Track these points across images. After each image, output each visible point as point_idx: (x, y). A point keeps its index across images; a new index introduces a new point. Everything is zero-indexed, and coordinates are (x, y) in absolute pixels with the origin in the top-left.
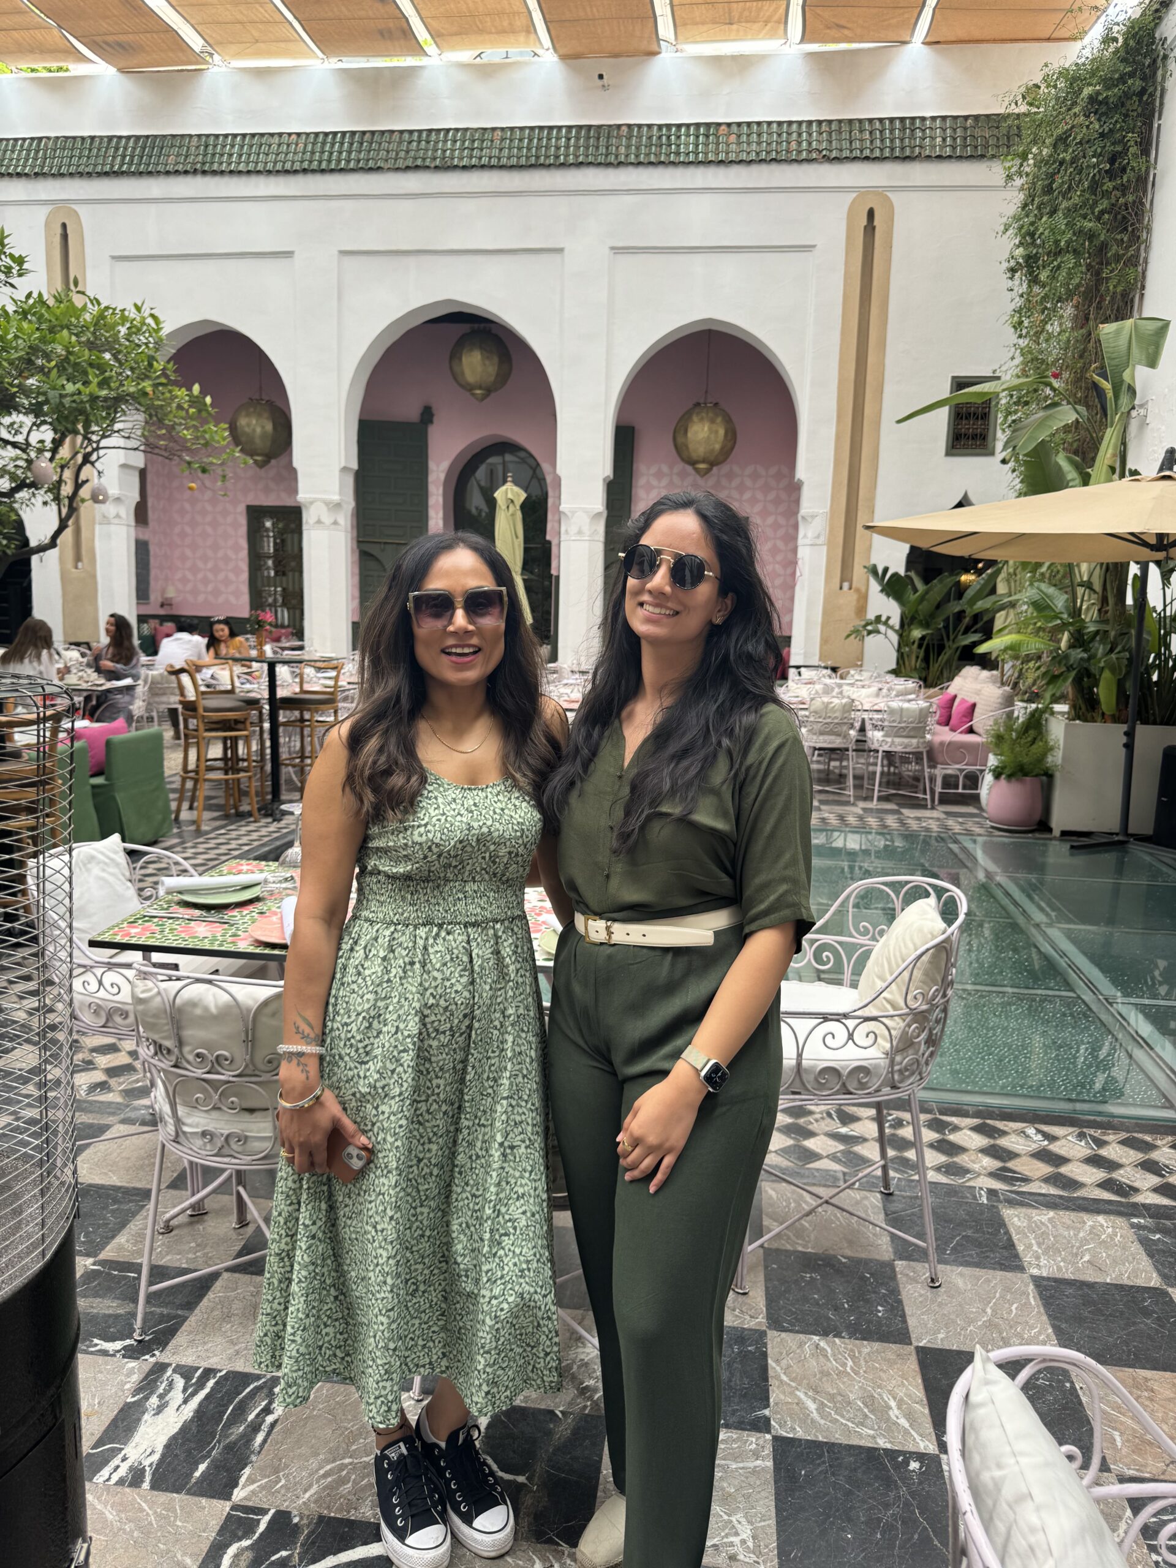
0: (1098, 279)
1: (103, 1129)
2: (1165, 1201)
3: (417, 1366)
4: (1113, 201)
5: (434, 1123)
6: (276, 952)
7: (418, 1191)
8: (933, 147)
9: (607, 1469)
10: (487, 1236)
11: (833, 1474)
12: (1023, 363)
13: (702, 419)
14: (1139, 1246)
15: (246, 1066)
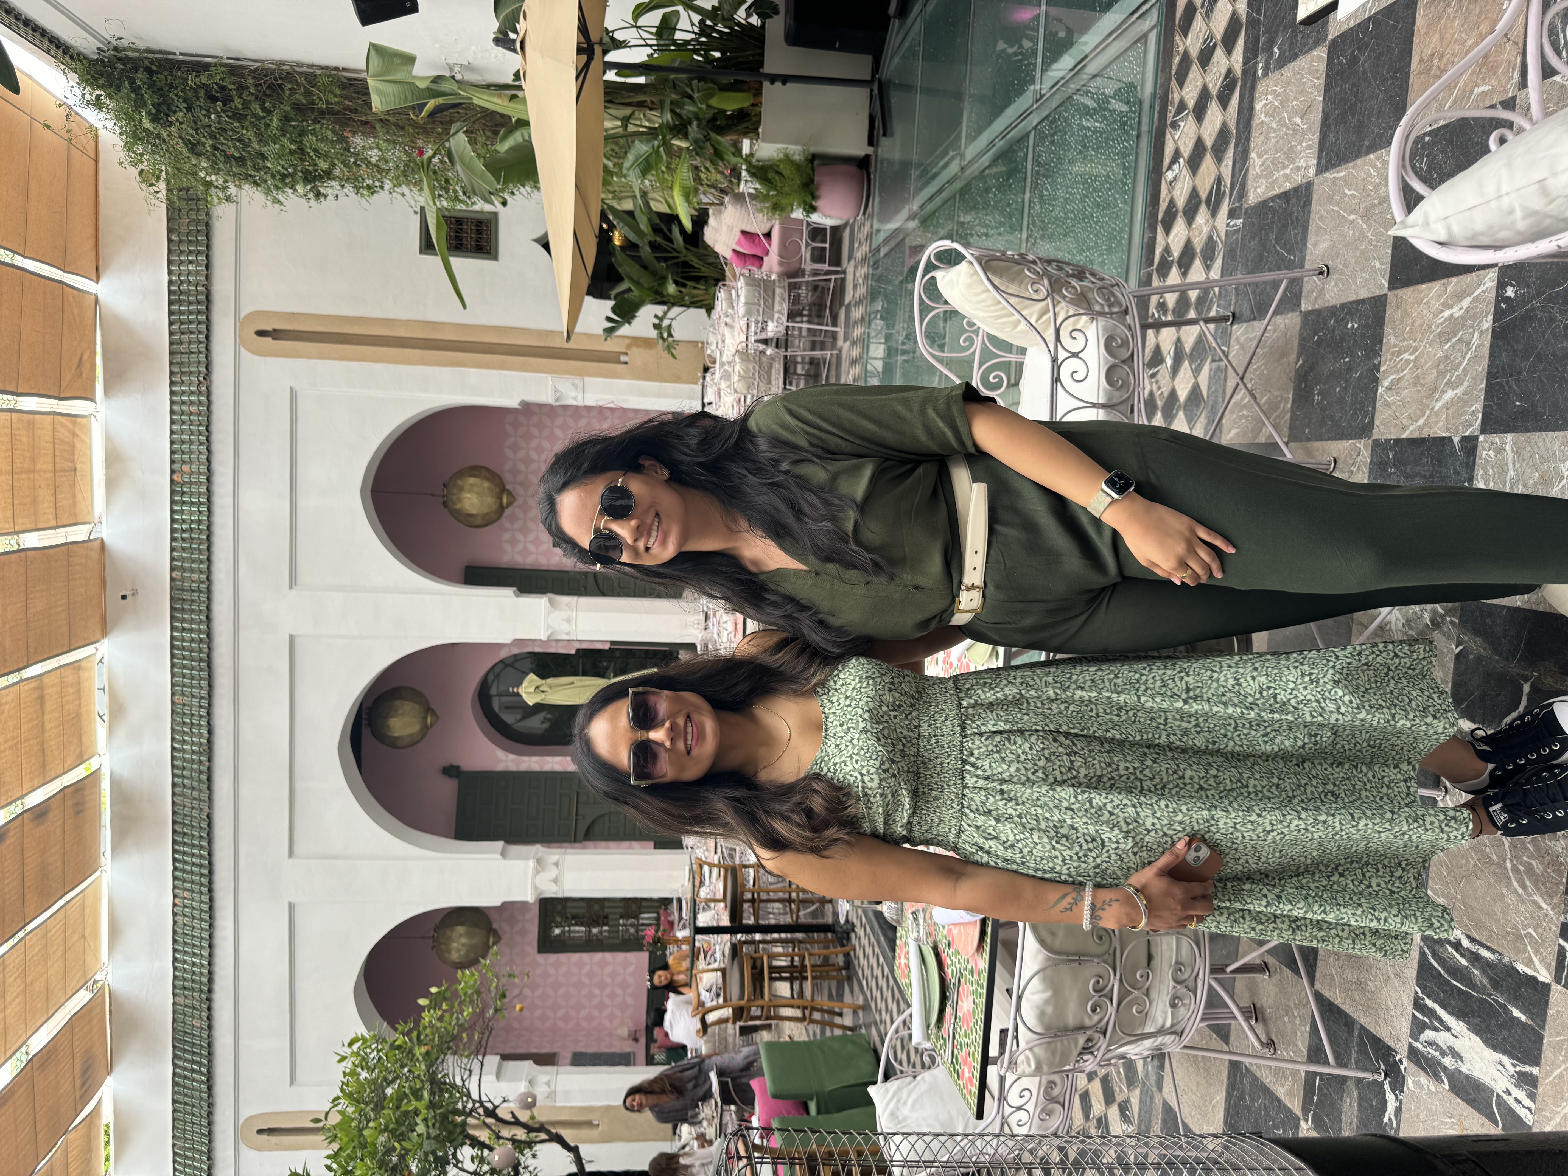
0: (329, 112)
1: (1168, 1110)
2: (1241, 43)
3: (1408, 794)
4: (252, 98)
5: (1164, 774)
6: (989, 930)
7: (1232, 790)
8: (197, 273)
9: (1517, 601)
10: (1276, 716)
11: (1520, 373)
12: (408, 185)
13: (460, 500)
14: (1286, 68)
15: (1105, 962)
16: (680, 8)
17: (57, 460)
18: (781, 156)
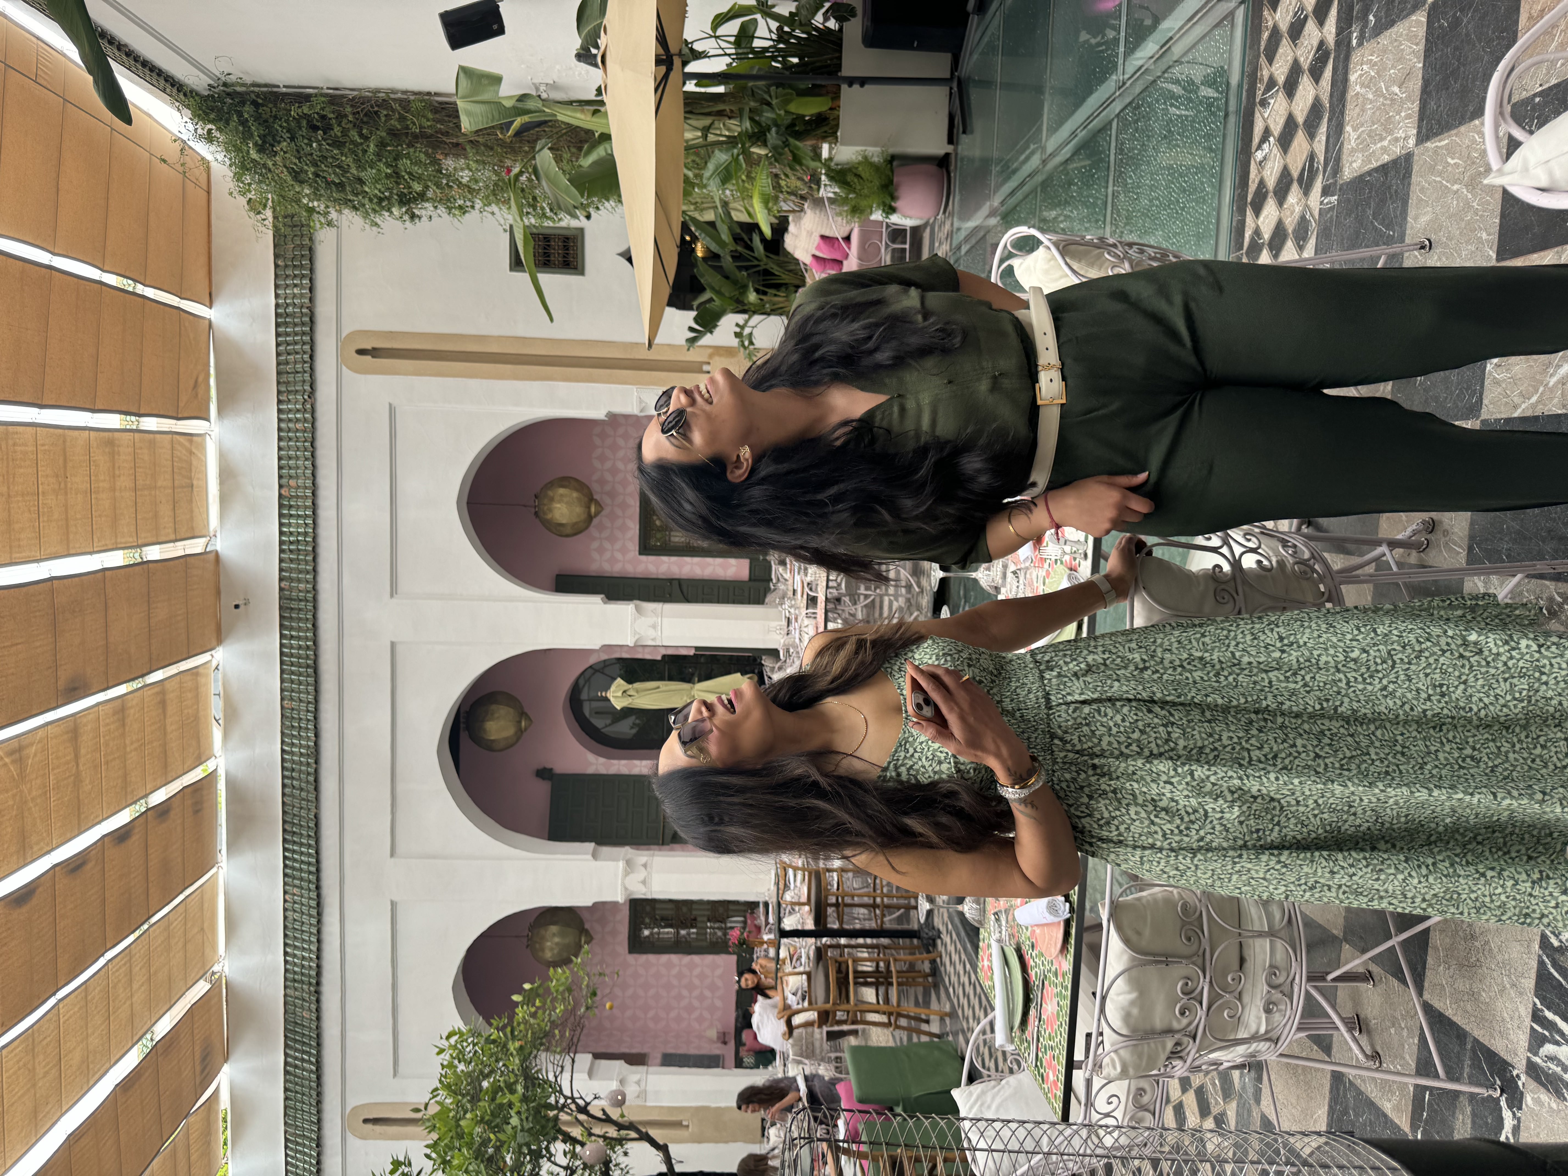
0: (422, 136)
1: (1266, 1123)
2: (1334, 12)
4: (350, 126)
6: (1073, 931)
8: (302, 296)
12: (497, 204)
13: (550, 510)
14: (1382, 36)
15: (1194, 963)
16: (758, 16)
17: (176, 477)
18: (860, 158)
